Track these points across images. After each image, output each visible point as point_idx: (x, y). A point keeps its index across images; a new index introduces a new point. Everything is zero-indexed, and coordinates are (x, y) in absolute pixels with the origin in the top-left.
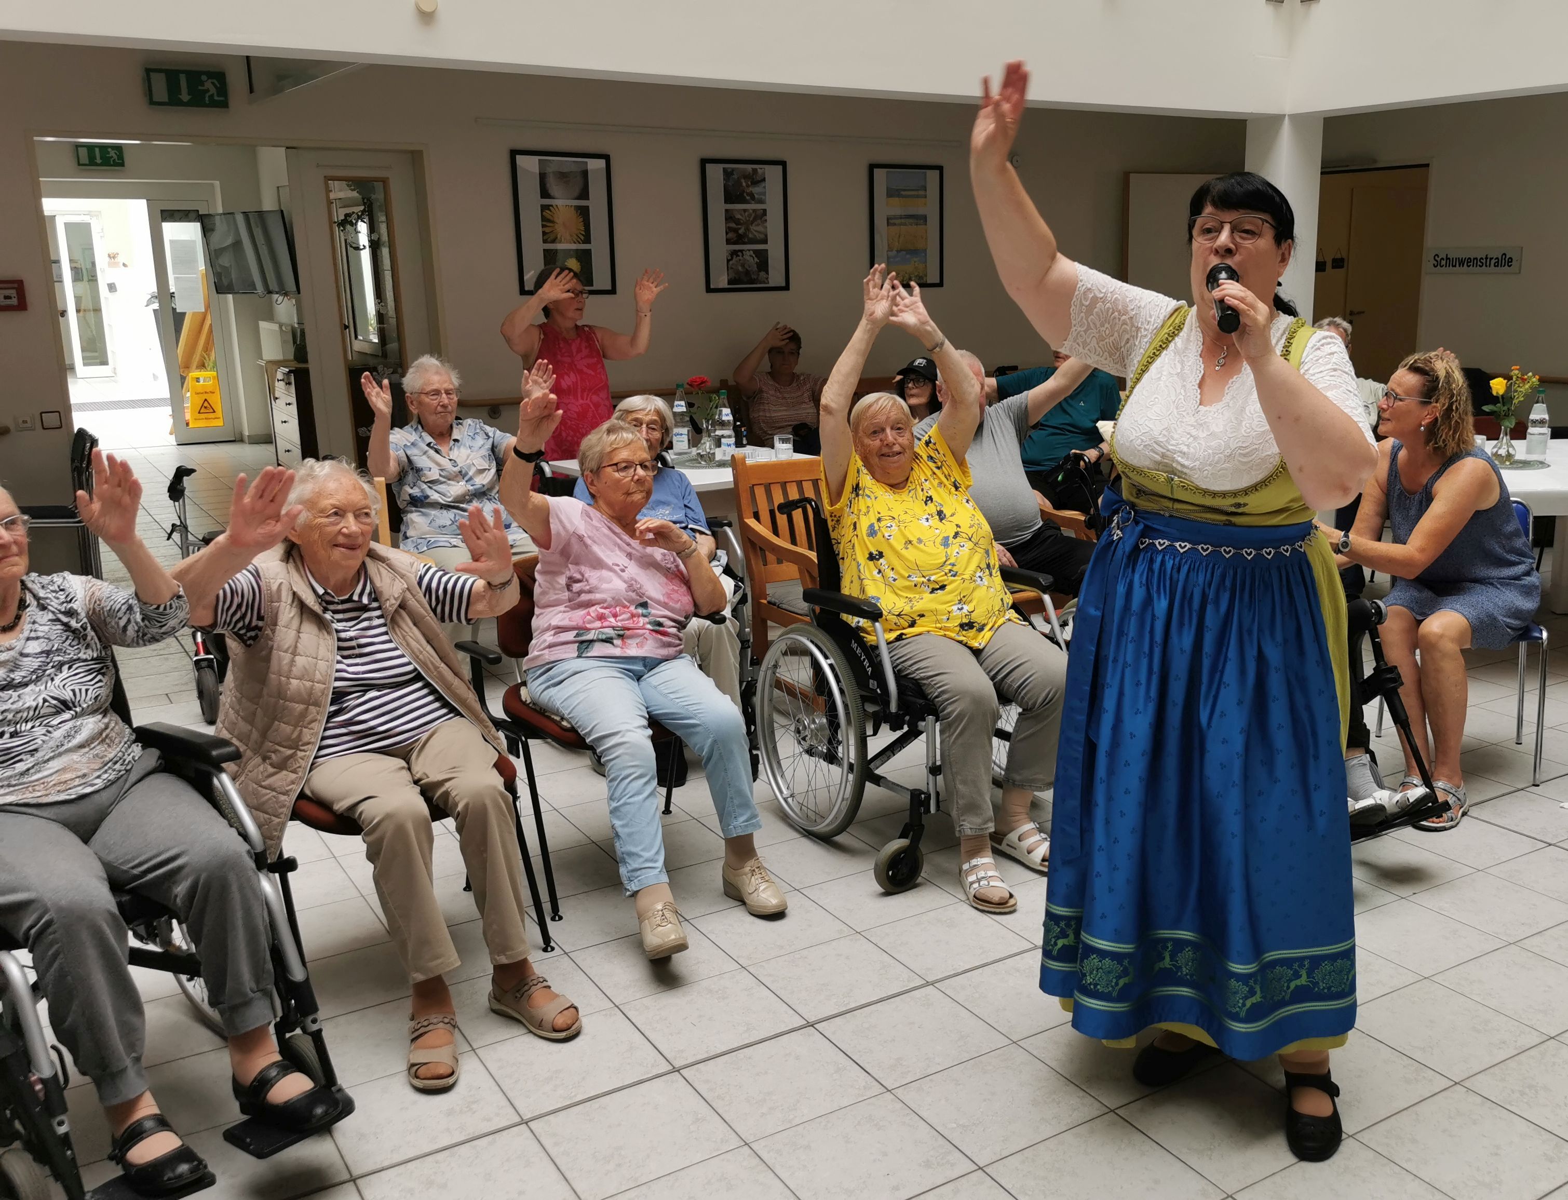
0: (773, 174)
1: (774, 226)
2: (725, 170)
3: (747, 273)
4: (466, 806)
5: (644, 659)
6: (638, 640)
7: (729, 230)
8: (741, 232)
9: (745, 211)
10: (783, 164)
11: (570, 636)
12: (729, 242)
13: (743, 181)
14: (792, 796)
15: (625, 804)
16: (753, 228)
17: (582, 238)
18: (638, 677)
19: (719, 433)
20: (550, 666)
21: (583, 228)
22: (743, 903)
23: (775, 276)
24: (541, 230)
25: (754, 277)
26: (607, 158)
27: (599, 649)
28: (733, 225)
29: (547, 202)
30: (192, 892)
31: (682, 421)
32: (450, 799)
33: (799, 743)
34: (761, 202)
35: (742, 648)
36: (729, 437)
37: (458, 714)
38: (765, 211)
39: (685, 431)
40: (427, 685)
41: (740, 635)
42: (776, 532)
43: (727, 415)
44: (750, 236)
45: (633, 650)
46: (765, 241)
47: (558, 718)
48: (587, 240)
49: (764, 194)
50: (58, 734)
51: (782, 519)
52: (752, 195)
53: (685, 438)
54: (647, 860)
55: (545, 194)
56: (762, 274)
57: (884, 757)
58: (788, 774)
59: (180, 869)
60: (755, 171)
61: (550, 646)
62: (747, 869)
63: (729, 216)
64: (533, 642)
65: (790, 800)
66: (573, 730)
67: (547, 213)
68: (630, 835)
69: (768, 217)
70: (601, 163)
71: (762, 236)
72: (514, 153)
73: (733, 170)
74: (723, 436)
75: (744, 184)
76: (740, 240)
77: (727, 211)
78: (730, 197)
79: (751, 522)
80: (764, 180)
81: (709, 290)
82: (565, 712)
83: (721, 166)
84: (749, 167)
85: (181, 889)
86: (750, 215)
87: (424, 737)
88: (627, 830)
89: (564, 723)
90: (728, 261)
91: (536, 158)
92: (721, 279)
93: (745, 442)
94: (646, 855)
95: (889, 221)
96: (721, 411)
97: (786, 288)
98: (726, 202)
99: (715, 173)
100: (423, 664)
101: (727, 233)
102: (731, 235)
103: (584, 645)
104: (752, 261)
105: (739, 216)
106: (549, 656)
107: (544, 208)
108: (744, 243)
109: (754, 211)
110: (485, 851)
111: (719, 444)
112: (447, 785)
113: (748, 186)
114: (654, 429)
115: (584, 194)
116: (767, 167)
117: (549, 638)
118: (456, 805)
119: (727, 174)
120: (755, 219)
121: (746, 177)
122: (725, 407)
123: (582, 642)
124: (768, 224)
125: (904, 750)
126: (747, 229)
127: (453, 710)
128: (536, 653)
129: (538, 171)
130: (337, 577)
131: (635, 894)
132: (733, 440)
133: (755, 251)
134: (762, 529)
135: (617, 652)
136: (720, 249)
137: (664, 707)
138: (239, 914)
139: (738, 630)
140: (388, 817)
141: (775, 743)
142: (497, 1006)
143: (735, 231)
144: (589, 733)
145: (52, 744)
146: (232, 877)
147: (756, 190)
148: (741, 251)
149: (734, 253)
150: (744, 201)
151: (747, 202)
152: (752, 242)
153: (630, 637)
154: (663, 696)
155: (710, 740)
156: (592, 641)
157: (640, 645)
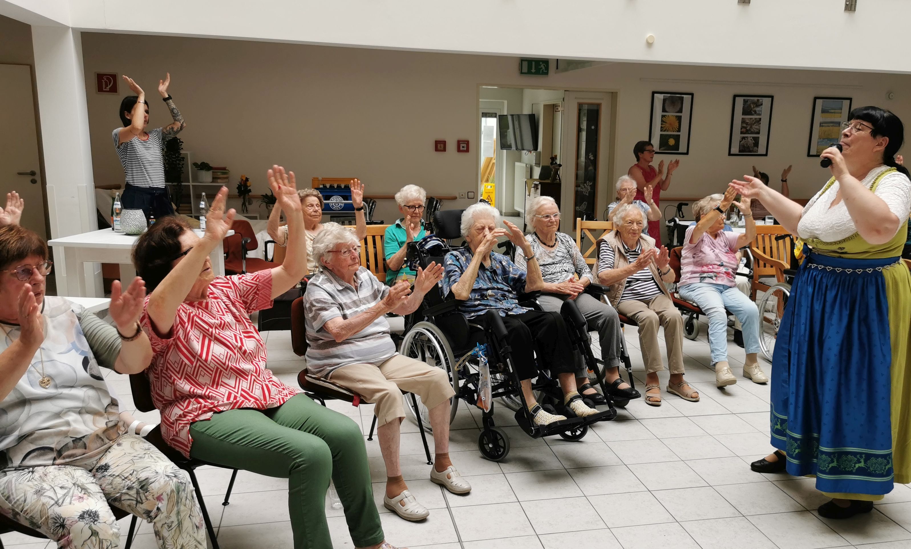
0: (766, 102)
1: (764, 127)
2: (744, 100)
3: (748, 147)
4: (670, 319)
5: (723, 285)
6: (721, 278)
7: (742, 127)
8: (748, 128)
9: (751, 119)
10: (772, 97)
11: (698, 275)
12: (742, 133)
13: (752, 105)
15: (716, 332)
16: (754, 126)
17: (677, 128)
18: (721, 292)
20: (690, 285)
21: (678, 125)
22: (751, 379)
23: (761, 150)
24: (660, 124)
25: (751, 149)
26: (692, 94)
27: (708, 280)
28: (745, 125)
29: (664, 114)
30: (604, 322)
32: (664, 317)
34: (760, 115)
37: (663, 293)
38: (760, 119)
40: (655, 282)
42: (764, 252)
44: (752, 130)
45: (719, 282)
46: (758, 133)
47: (691, 303)
48: (679, 130)
49: (761, 111)
50: (564, 276)
52: (755, 112)
54: (722, 352)
55: (664, 110)
56: (756, 148)
59: (601, 315)
60: (758, 100)
61: (690, 278)
62: (754, 366)
63: (743, 121)
64: (682, 277)
66: (698, 307)
67: (664, 118)
68: (717, 343)
69: (761, 122)
70: (690, 97)
71: (758, 131)
72: (653, 93)
73: (748, 100)
76: (747, 132)
77: (742, 118)
78: (744, 114)
79: (755, 249)
80: (762, 104)
81: (730, 154)
82: (696, 300)
83: (743, 98)
84: (756, 99)
85: (600, 322)
86: (753, 121)
87: (654, 298)
88: (715, 341)
89: (694, 304)
90: (740, 142)
91: (662, 95)
92: (735, 150)
94: (723, 351)
95: (821, 124)
97: (766, 155)
98: (743, 115)
99: (740, 102)
101: (741, 129)
102: (744, 130)
103: (702, 278)
104: (751, 142)
105: (748, 121)
106: (689, 282)
107: (663, 116)
108: (749, 134)
109: (756, 119)
110: (674, 336)
112: (663, 313)
113: (754, 107)
115: (681, 111)
116: (764, 98)
117: (689, 275)
118: (666, 319)
119: (745, 102)
120: (755, 123)
121: (754, 103)
123: (702, 277)
124: (761, 125)
126: (751, 127)
127: (661, 291)
128: (684, 281)
129: (662, 101)
130: (630, 243)
131: (715, 365)
133: (753, 138)
134: (760, 252)
135: (714, 282)
136: (737, 136)
137: (730, 304)
140: (648, 317)
142: (670, 390)
143: (745, 128)
144: (704, 307)
145: (562, 278)
147: (757, 109)
148: (747, 137)
149: (743, 138)
150: (751, 114)
151: (752, 115)
152: (752, 133)
153: (719, 277)
154: (730, 300)
155: (745, 317)
156: (705, 277)
157: (722, 280)
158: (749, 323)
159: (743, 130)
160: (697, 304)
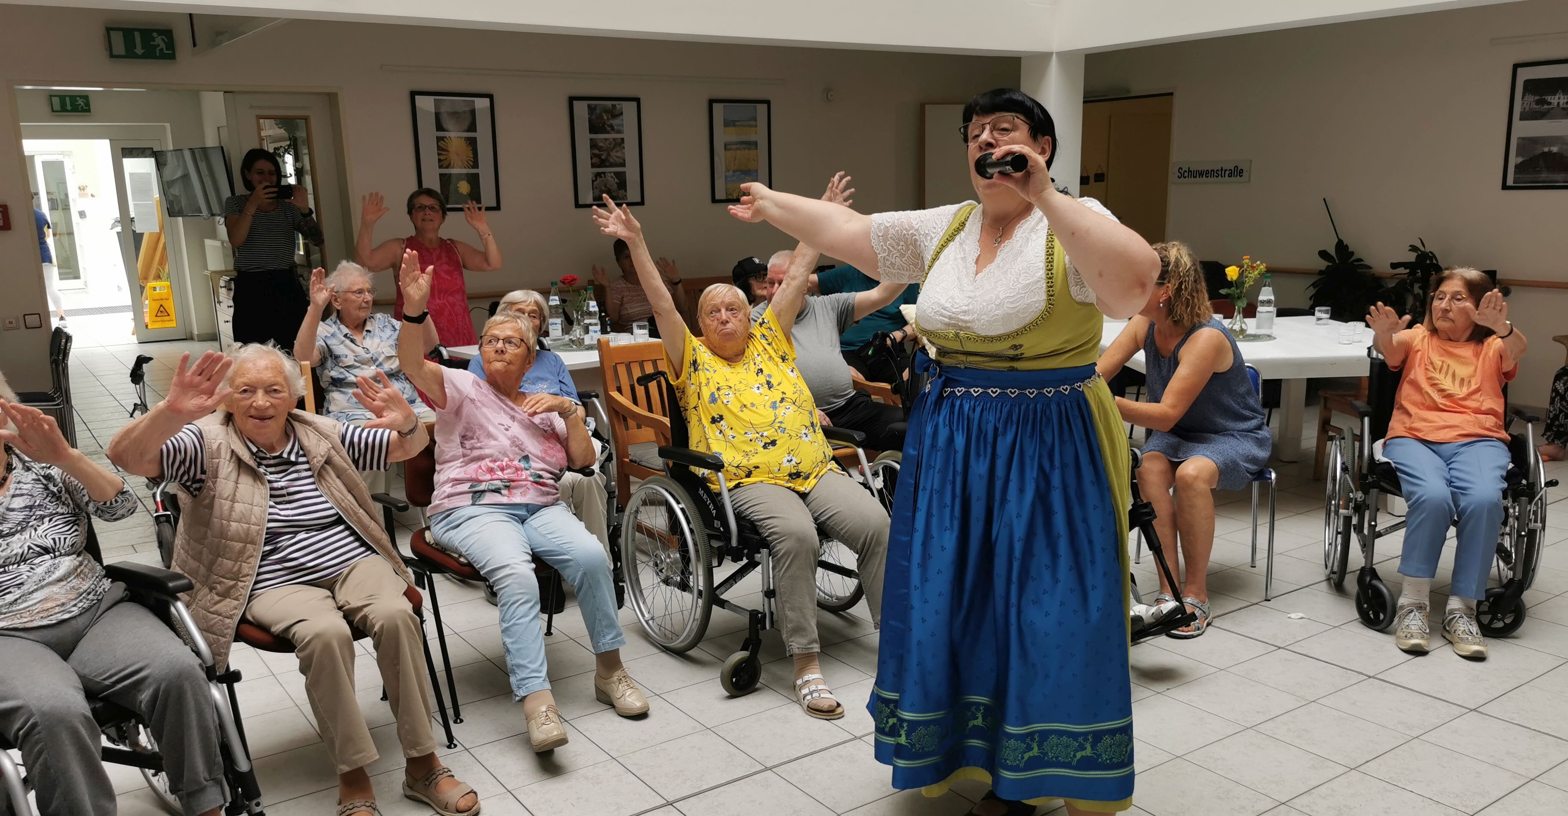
0: (629, 109)
1: (630, 152)
2: (589, 106)
4: (382, 627)
5: (527, 505)
6: (521, 490)
7: (593, 156)
8: (603, 157)
9: (606, 139)
10: (637, 100)
11: (465, 487)
12: (593, 165)
13: (604, 115)
14: (652, 618)
15: (515, 624)
16: (614, 154)
17: (472, 164)
18: (522, 521)
19: (587, 321)
20: (449, 512)
21: (472, 156)
22: (613, 706)
23: (633, 194)
24: (437, 157)
26: (490, 97)
27: (489, 498)
28: (596, 152)
29: (441, 134)
30: (154, 698)
31: (557, 312)
32: (369, 621)
33: (658, 574)
34: (619, 132)
35: (608, 498)
36: (596, 324)
37: (374, 551)
38: (623, 139)
39: (559, 321)
40: (348, 528)
41: (607, 486)
42: (635, 402)
43: (594, 307)
44: (611, 160)
45: (518, 498)
46: (623, 165)
47: (456, 556)
48: (475, 165)
49: (622, 125)
50: (39, 571)
51: (640, 390)
52: (612, 126)
53: (559, 327)
54: (533, 671)
55: (440, 127)
56: (622, 192)
57: (728, 585)
58: (649, 601)
59: (144, 679)
60: (614, 106)
61: (449, 496)
62: (615, 678)
63: (593, 145)
64: (435, 493)
65: (651, 622)
66: (470, 565)
67: (441, 143)
68: (518, 650)
69: (626, 145)
70: (486, 102)
71: (621, 161)
72: (413, 94)
73: (596, 106)
74: (590, 324)
75: (605, 118)
76: (603, 163)
77: (591, 139)
78: (593, 129)
79: (615, 394)
80: (622, 114)
81: (577, 205)
82: (463, 550)
83: (585, 103)
84: (609, 103)
85: (145, 696)
86: (610, 144)
87: (346, 571)
88: (516, 646)
89: (462, 559)
90: (593, 182)
91: (432, 98)
92: (585, 196)
93: (609, 329)
94: (533, 666)
95: (727, 147)
96: (588, 304)
97: (642, 203)
98: (590, 133)
99: (581, 109)
100: (345, 510)
101: (591, 158)
103: (477, 495)
104: (613, 181)
105: (601, 144)
106: (448, 504)
107: (439, 139)
108: (606, 167)
109: (614, 139)
110: (398, 664)
111: (587, 331)
112: (366, 610)
113: (608, 119)
114: (534, 317)
115: (472, 127)
116: (624, 103)
117: (448, 489)
118: (373, 626)
119: (591, 109)
120: (614, 147)
121: (607, 111)
122: (591, 300)
123: (475, 492)
124: (626, 151)
125: (744, 579)
126: (609, 155)
127: (369, 548)
128: (437, 502)
129: (433, 111)
131: (523, 699)
132: (598, 328)
133: (616, 173)
134: (624, 400)
135: (505, 500)
136: (586, 172)
137: (544, 546)
138: (193, 718)
139: (605, 484)
141: (638, 575)
142: (410, 793)
143: (599, 156)
144: (483, 567)
145: (35, 578)
146: (187, 686)
147: (615, 122)
148: (604, 173)
149: (598, 175)
150: (605, 132)
151: (608, 133)
152: (612, 165)
153: (515, 488)
154: (544, 536)
155: (580, 573)
156: (483, 491)
157: (523, 494)
158: (590, 587)
159: (594, 160)
160: (466, 559)
